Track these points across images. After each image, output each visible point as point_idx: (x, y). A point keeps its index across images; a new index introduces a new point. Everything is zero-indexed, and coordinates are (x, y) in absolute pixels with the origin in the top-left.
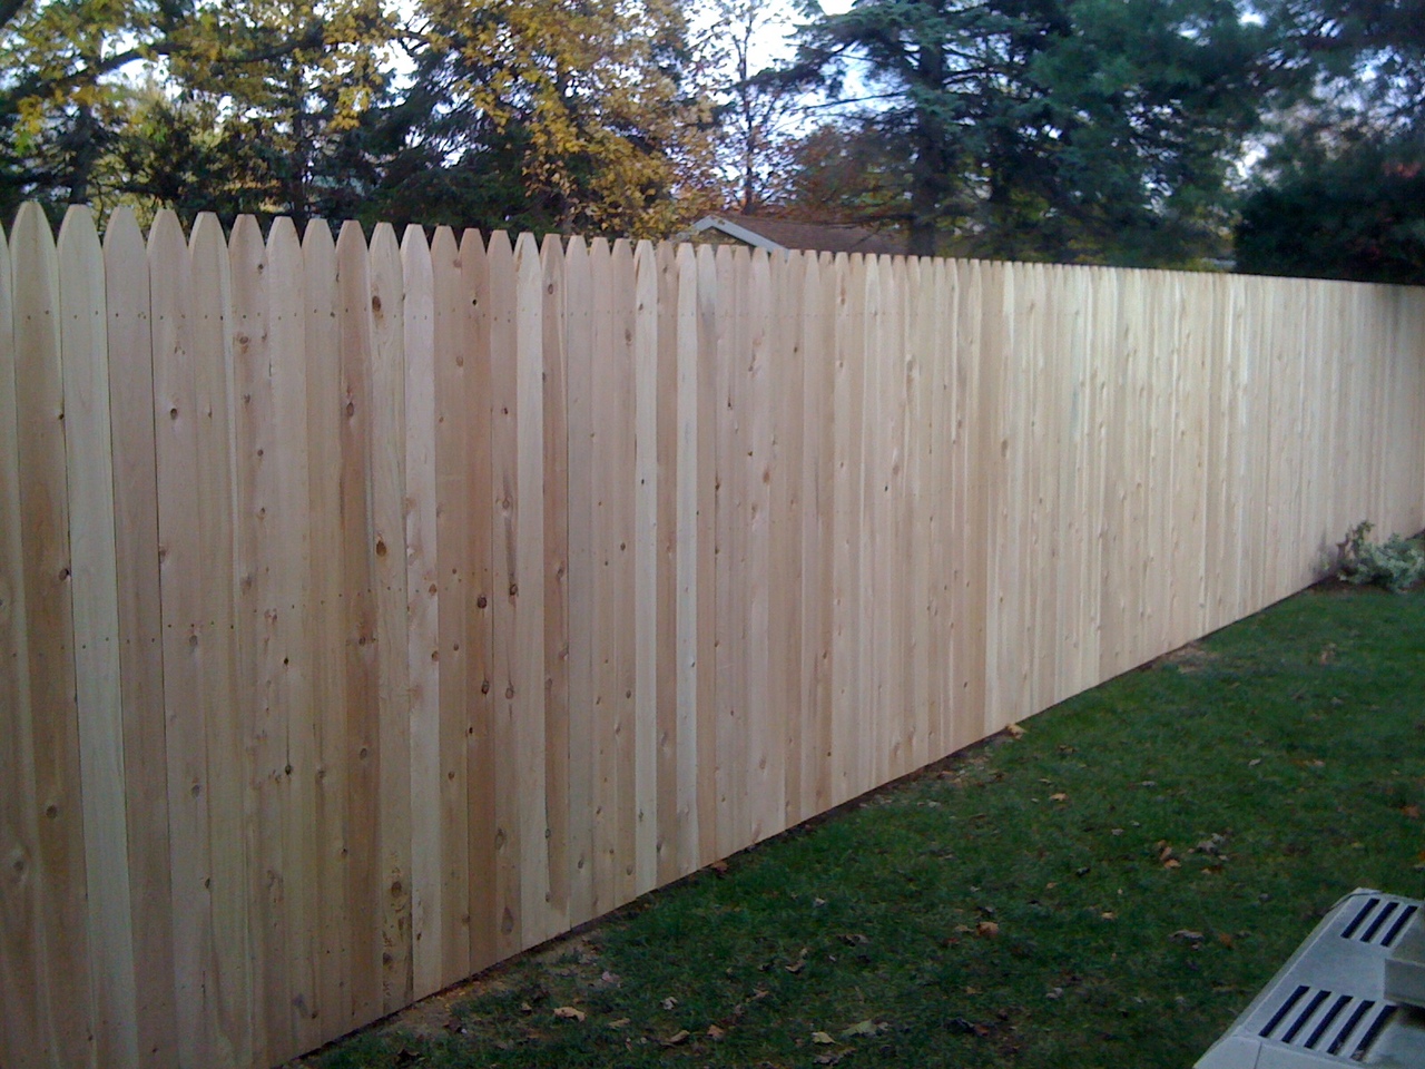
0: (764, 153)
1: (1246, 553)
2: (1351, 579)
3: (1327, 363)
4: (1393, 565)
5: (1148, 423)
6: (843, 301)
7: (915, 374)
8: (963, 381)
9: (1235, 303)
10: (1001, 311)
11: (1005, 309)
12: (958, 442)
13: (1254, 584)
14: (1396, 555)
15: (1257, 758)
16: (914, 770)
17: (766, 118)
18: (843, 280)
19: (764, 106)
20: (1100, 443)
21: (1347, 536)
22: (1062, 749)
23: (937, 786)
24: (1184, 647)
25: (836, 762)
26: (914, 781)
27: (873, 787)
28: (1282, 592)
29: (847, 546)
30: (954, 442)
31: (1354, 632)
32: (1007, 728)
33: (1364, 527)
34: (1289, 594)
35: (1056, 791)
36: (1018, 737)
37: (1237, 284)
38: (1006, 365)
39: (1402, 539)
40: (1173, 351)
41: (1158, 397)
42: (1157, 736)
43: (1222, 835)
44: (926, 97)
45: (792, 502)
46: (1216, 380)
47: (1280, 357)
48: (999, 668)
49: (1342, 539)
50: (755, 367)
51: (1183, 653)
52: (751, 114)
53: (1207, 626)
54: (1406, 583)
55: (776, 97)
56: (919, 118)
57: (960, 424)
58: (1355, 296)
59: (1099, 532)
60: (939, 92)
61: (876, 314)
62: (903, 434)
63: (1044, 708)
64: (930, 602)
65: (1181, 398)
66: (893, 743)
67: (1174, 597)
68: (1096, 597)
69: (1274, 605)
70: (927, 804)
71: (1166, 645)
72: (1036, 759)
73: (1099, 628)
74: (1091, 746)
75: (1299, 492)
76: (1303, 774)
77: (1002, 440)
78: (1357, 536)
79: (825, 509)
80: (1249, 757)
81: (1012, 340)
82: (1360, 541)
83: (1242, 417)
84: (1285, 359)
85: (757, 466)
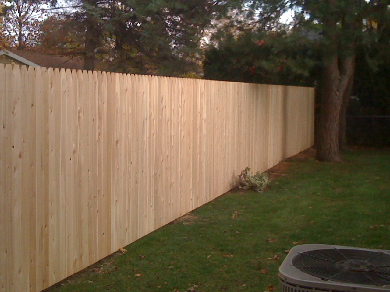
0: (26, 26)
1: (207, 180)
2: (243, 188)
3: (233, 111)
4: (258, 182)
5: (171, 133)
6: (52, 86)
7: (81, 115)
8: (100, 118)
9: (201, 90)
10: (115, 92)
11: (116, 91)
12: (99, 140)
13: (210, 191)
14: (258, 179)
15: (209, 255)
16: (83, 268)
17: (27, 13)
18: (51, 78)
19: (25, 7)
20: (153, 141)
21: (242, 172)
22: (140, 257)
23: (92, 274)
24: (186, 215)
25: (51, 269)
26: (83, 273)
27: (66, 277)
28: (220, 194)
29: (54, 182)
30: (97, 141)
31: (244, 207)
32: (120, 249)
33: (247, 169)
34: (222, 194)
35: (137, 273)
36: (124, 253)
37: (201, 83)
38: (117, 111)
39: (260, 173)
40: (179, 107)
41: (174, 123)
42: (175, 249)
43: (197, 285)
44: (89, 8)
45: (31, 166)
46: (195, 117)
47: (217, 109)
48: (116, 226)
49: (240, 174)
50: (14, 112)
51: (185, 217)
52: (21, 10)
53: (194, 207)
54: (262, 189)
55: (31, 4)
56: (87, 16)
57: (99, 134)
58: (243, 88)
59: (153, 174)
60: (94, 7)
61: (65, 92)
62: (77, 138)
63: (134, 241)
64: (89, 203)
65: (182, 123)
66: (75, 258)
67: (181, 196)
68: (153, 198)
69: (217, 198)
70: (88, 282)
71: (179, 214)
72: (130, 261)
73: (154, 209)
74: (151, 254)
75: (225, 157)
76: (226, 260)
77: (116, 140)
78: (245, 173)
79: (45, 168)
80: (207, 255)
81: (119, 102)
82: (246, 174)
83: (204, 131)
84: (219, 110)
85: (16, 151)
